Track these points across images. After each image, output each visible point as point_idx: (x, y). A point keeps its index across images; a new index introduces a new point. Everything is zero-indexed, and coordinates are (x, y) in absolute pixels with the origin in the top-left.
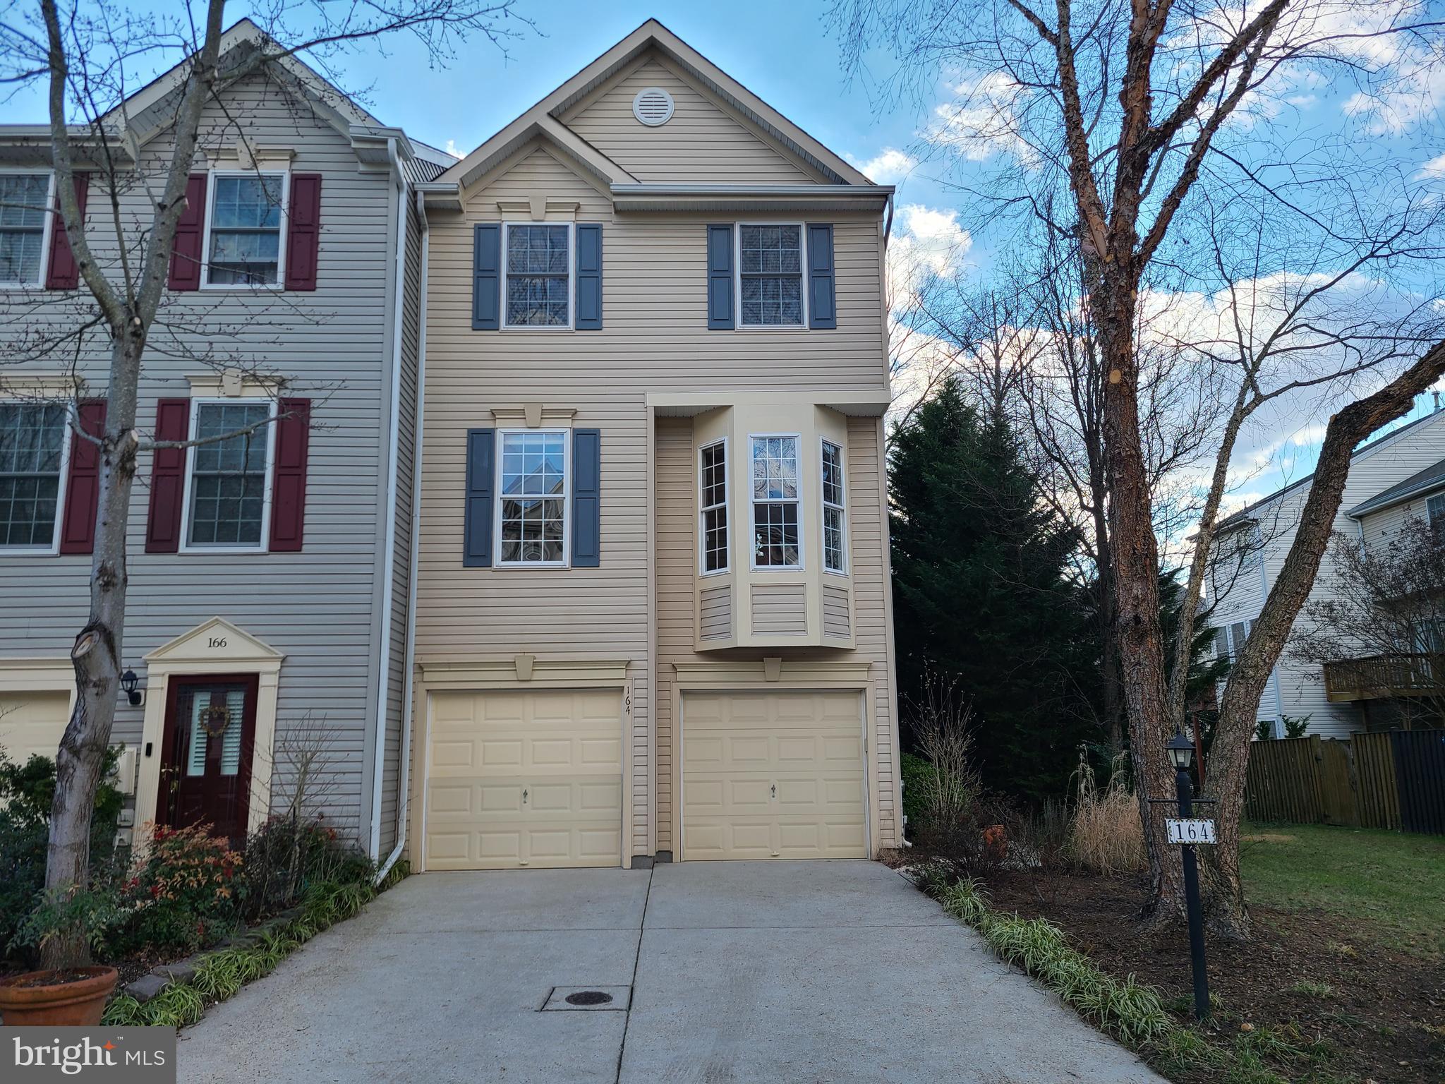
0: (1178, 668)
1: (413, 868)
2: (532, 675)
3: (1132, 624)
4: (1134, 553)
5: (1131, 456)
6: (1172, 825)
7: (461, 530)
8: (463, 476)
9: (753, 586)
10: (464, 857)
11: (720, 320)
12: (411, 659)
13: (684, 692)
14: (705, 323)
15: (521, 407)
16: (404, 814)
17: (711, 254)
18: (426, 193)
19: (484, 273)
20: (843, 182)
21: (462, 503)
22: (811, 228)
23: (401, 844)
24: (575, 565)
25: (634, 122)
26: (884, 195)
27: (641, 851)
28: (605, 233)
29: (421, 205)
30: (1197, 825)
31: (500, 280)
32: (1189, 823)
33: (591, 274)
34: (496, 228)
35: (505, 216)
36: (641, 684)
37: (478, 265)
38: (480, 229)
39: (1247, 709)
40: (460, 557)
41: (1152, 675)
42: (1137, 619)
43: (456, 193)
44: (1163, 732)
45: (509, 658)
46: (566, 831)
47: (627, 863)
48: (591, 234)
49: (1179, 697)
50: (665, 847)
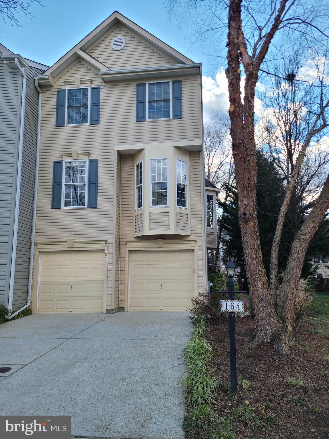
0: (276, 236)
1: (33, 312)
2: (73, 246)
3: (243, 216)
4: (244, 186)
5: (240, 143)
6: (223, 303)
7: (51, 196)
8: (52, 178)
9: (151, 213)
10: (51, 308)
11: (140, 118)
12: (33, 241)
13: (130, 252)
14: (135, 119)
15: (71, 152)
16: (30, 293)
17: (138, 95)
18: (38, 80)
19: (60, 107)
20: (183, 63)
21: (51, 187)
22: (174, 82)
23: (28, 304)
24: (88, 207)
25: (112, 49)
26: (199, 67)
27: (109, 307)
28: (101, 90)
29: (36, 84)
30: (235, 303)
31: (65, 109)
32: (231, 302)
33: (96, 105)
34: (64, 91)
35: (67, 86)
36: (111, 248)
37: (58, 105)
38: (59, 91)
39: (300, 252)
40: (50, 205)
41: (251, 238)
42: (245, 214)
43: (48, 79)
44: (257, 262)
45: (65, 240)
46: (85, 300)
47: (104, 312)
48: (96, 90)
49: (275, 248)
50: (122, 306)
